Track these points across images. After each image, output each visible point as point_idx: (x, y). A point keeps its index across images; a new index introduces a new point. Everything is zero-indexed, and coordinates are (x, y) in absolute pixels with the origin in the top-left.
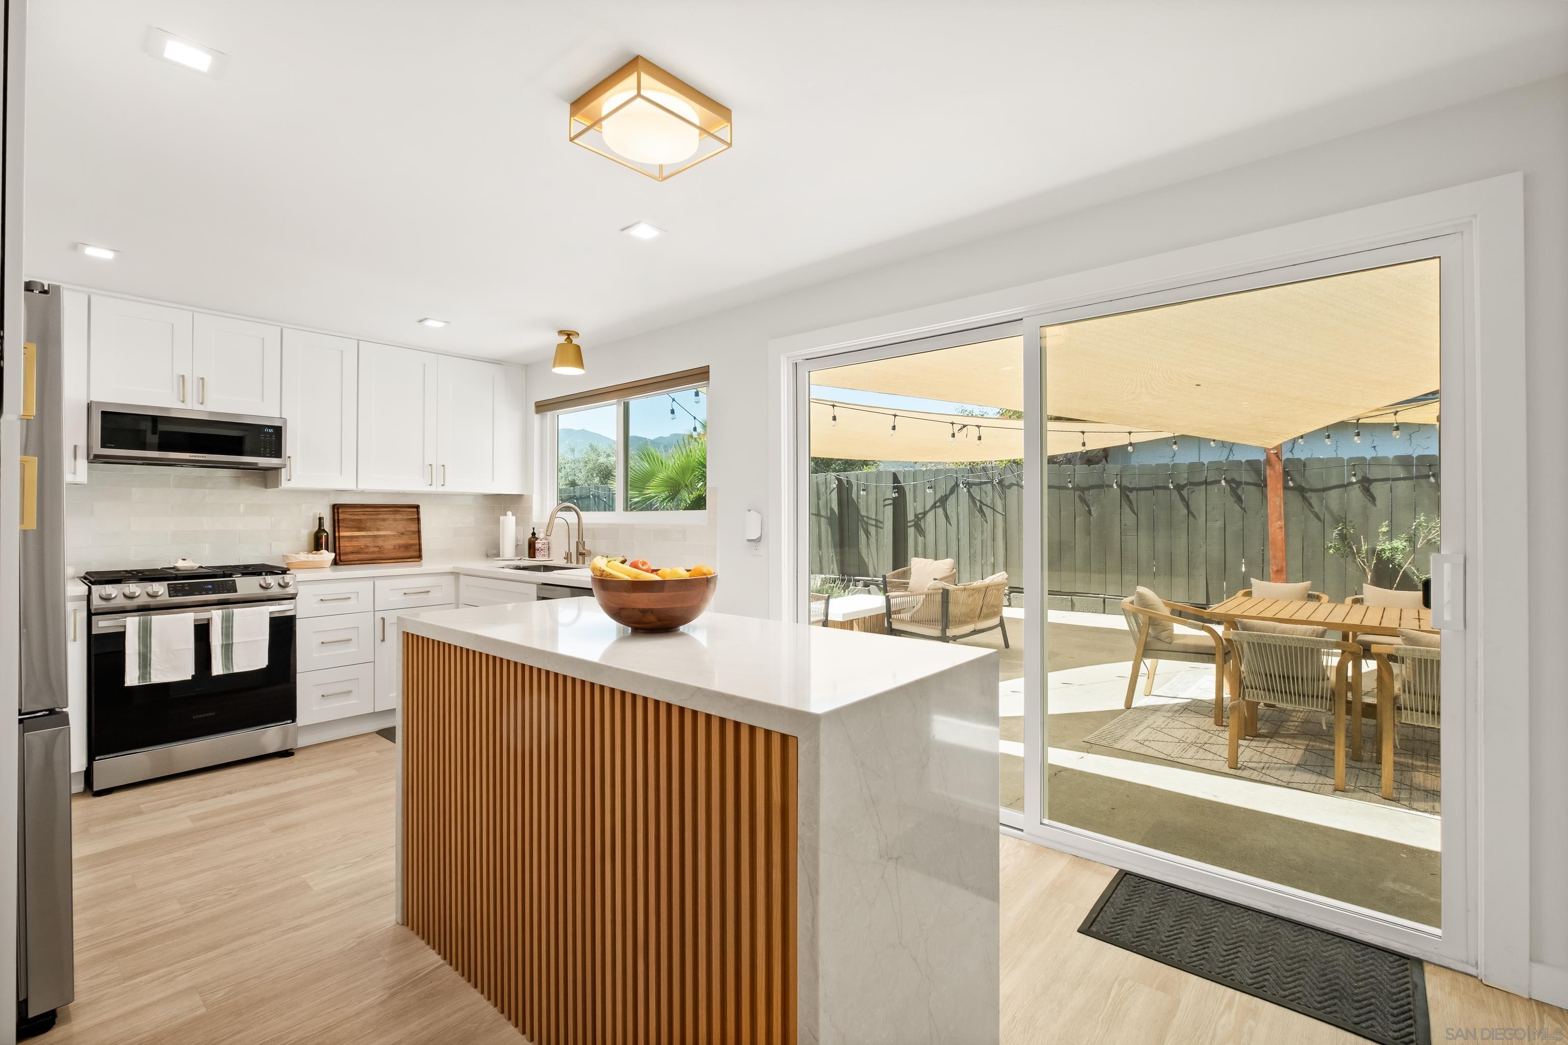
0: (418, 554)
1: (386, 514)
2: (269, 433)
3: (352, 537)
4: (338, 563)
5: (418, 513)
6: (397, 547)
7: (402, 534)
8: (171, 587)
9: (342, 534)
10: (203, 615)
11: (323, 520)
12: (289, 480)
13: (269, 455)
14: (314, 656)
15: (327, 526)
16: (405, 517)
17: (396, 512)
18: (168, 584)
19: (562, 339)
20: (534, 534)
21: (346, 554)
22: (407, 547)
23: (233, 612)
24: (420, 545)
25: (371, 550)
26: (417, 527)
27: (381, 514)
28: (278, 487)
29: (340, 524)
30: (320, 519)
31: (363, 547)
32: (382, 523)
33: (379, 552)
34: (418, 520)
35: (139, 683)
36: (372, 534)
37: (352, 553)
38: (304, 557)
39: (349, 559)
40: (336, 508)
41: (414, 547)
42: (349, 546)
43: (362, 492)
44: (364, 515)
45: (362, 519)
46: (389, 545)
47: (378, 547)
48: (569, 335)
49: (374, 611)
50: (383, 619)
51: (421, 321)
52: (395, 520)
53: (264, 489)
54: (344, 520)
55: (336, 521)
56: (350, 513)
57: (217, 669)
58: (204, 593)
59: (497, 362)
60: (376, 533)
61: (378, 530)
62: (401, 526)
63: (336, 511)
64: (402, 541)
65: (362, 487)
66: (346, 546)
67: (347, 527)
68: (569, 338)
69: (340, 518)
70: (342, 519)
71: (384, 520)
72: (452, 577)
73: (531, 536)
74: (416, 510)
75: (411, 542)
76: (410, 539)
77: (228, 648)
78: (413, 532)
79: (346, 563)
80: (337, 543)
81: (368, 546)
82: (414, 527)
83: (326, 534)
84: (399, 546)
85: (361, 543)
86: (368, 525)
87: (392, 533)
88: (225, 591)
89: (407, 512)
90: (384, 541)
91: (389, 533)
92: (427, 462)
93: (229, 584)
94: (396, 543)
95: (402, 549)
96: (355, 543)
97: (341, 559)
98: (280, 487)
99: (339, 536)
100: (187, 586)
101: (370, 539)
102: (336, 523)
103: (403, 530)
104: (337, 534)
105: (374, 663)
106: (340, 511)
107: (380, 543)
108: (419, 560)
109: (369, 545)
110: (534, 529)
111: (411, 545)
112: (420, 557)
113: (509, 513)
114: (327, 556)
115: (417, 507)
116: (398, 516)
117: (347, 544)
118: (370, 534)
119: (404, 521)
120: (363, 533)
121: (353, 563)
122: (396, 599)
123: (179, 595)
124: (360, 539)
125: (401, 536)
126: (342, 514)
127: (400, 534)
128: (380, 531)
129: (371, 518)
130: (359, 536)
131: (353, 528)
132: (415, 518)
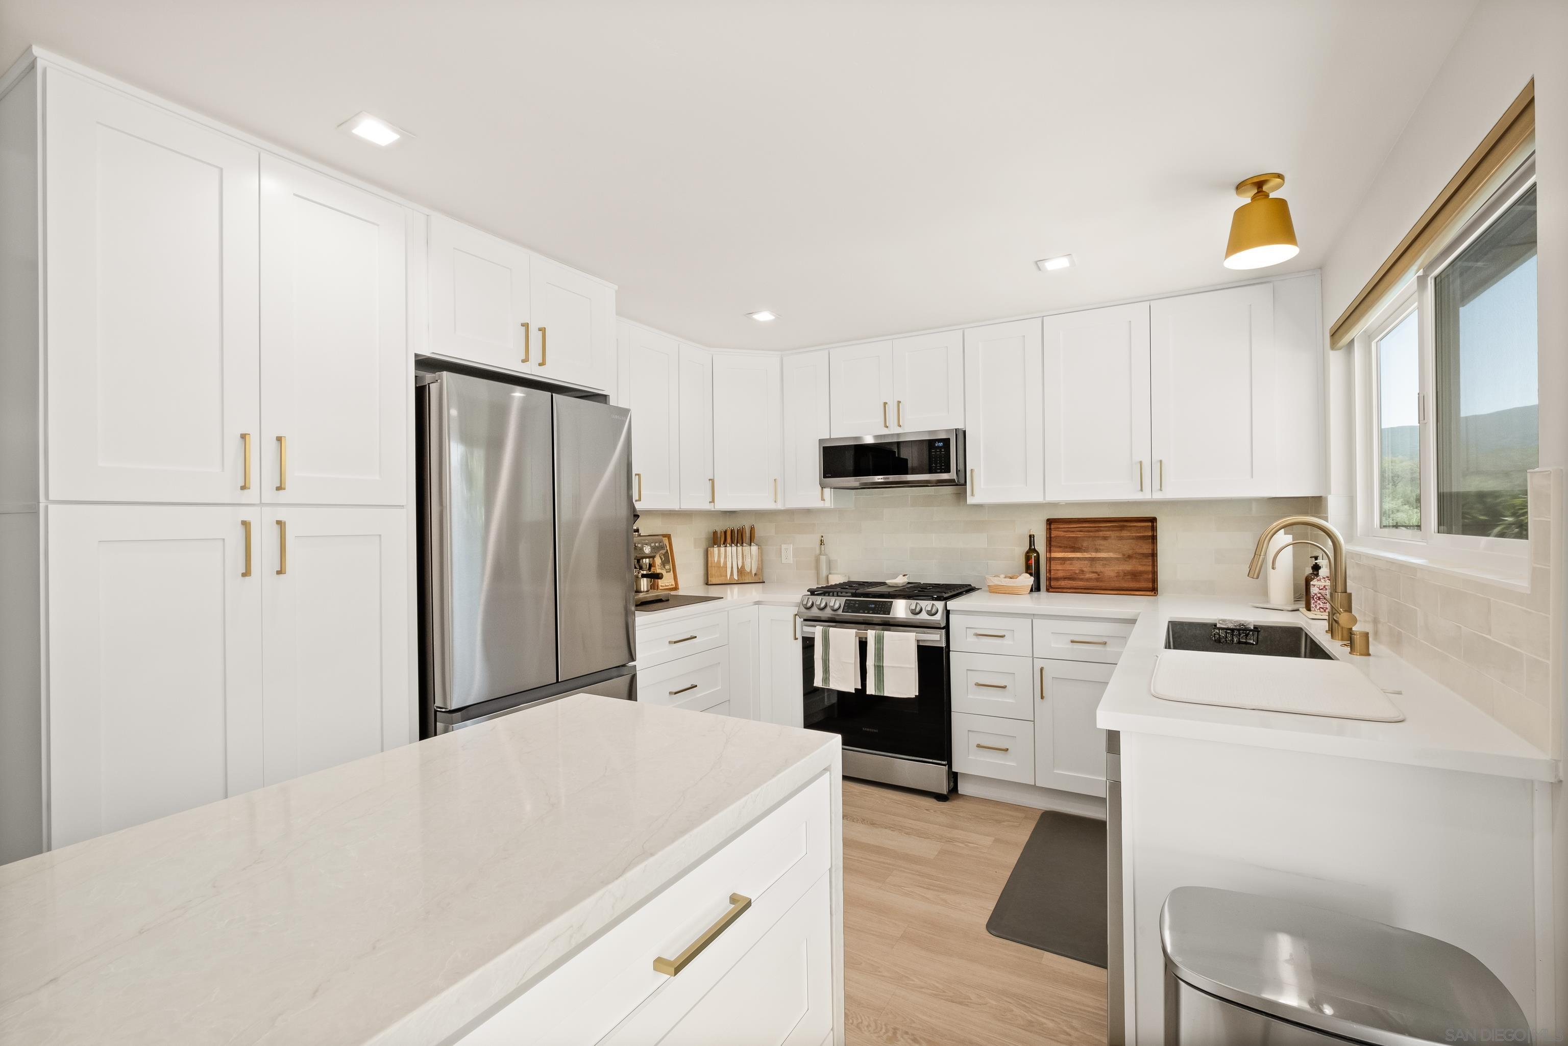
0: (1150, 585)
1: (1109, 531)
2: (938, 447)
3: (1064, 559)
4: (1048, 589)
5: (1154, 529)
6: (1122, 574)
7: (1130, 557)
8: (847, 603)
9: (1054, 555)
10: (864, 633)
11: (1034, 538)
12: (973, 496)
13: (939, 471)
14: (969, 697)
15: (1041, 546)
16: (1134, 535)
17: (1122, 528)
18: (846, 600)
20: (1316, 568)
21: (1057, 579)
22: (1135, 575)
23: (883, 633)
24: (1154, 573)
25: (1088, 576)
26: (1151, 547)
27: (1101, 531)
29: (1056, 544)
30: (1031, 537)
31: (1077, 572)
32: (1102, 542)
33: (1097, 580)
34: (1154, 538)
35: (822, 685)
36: (1090, 556)
37: (1065, 578)
39: (1060, 585)
40: (1050, 523)
41: (1146, 576)
42: (1061, 570)
44: (1081, 531)
46: (1110, 571)
47: (1096, 573)
48: (1259, 184)
50: (1042, 671)
52: (1119, 538)
54: (1057, 537)
55: (1050, 539)
56: (1063, 530)
57: (872, 689)
58: (868, 612)
60: (1094, 555)
61: (1097, 551)
62: (1127, 547)
63: (1050, 526)
64: (1128, 567)
66: (1058, 570)
67: (1060, 547)
68: (1259, 192)
69: (1052, 536)
70: (1055, 537)
71: (1105, 538)
73: (1311, 571)
74: (1150, 524)
75: (1141, 568)
76: (1141, 565)
77: (880, 670)
78: (1145, 556)
79: (1059, 590)
80: (1048, 566)
81: (1083, 571)
82: (1146, 548)
83: (1035, 555)
84: (1125, 573)
85: (1076, 567)
86: (1085, 544)
87: (1116, 556)
88: (882, 613)
89: (1138, 528)
90: (1104, 565)
91: (1111, 555)
92: (1136, 459)
93: (886, 605)
94: (1121, 569)
95: (1129, 577)
96: (1069, 567)
97: (1052, 584)
98: (967, 503)
99: (1051, 557)
100: (858, 604)
101: (1086, 562)
102: (1049, 541)
103: (1130, 552)
104: (1048, 556)
106: (1056, 526)
107: (1099, 568)
108: (1153, 593)
109: (1086, 570)
111: (1143, 573)
112: (1153, 589)
115: (1153, 520)
116: (1125, 533)
117: (1059, 567)
118: (1086, 555)
119: (1132, 539)
120: (1078, 555)
121: (1065, 590)
122: (1061, 646)
123: (850, 611)
124: (1074, 562)
125: (1128, 560)
126: (1055, 531)
127: (1126, 556)
128: (1100, 552)
129: (1088, 536)
130: (1073, 558)
131: (1067, 547)
132: (1150, 536)
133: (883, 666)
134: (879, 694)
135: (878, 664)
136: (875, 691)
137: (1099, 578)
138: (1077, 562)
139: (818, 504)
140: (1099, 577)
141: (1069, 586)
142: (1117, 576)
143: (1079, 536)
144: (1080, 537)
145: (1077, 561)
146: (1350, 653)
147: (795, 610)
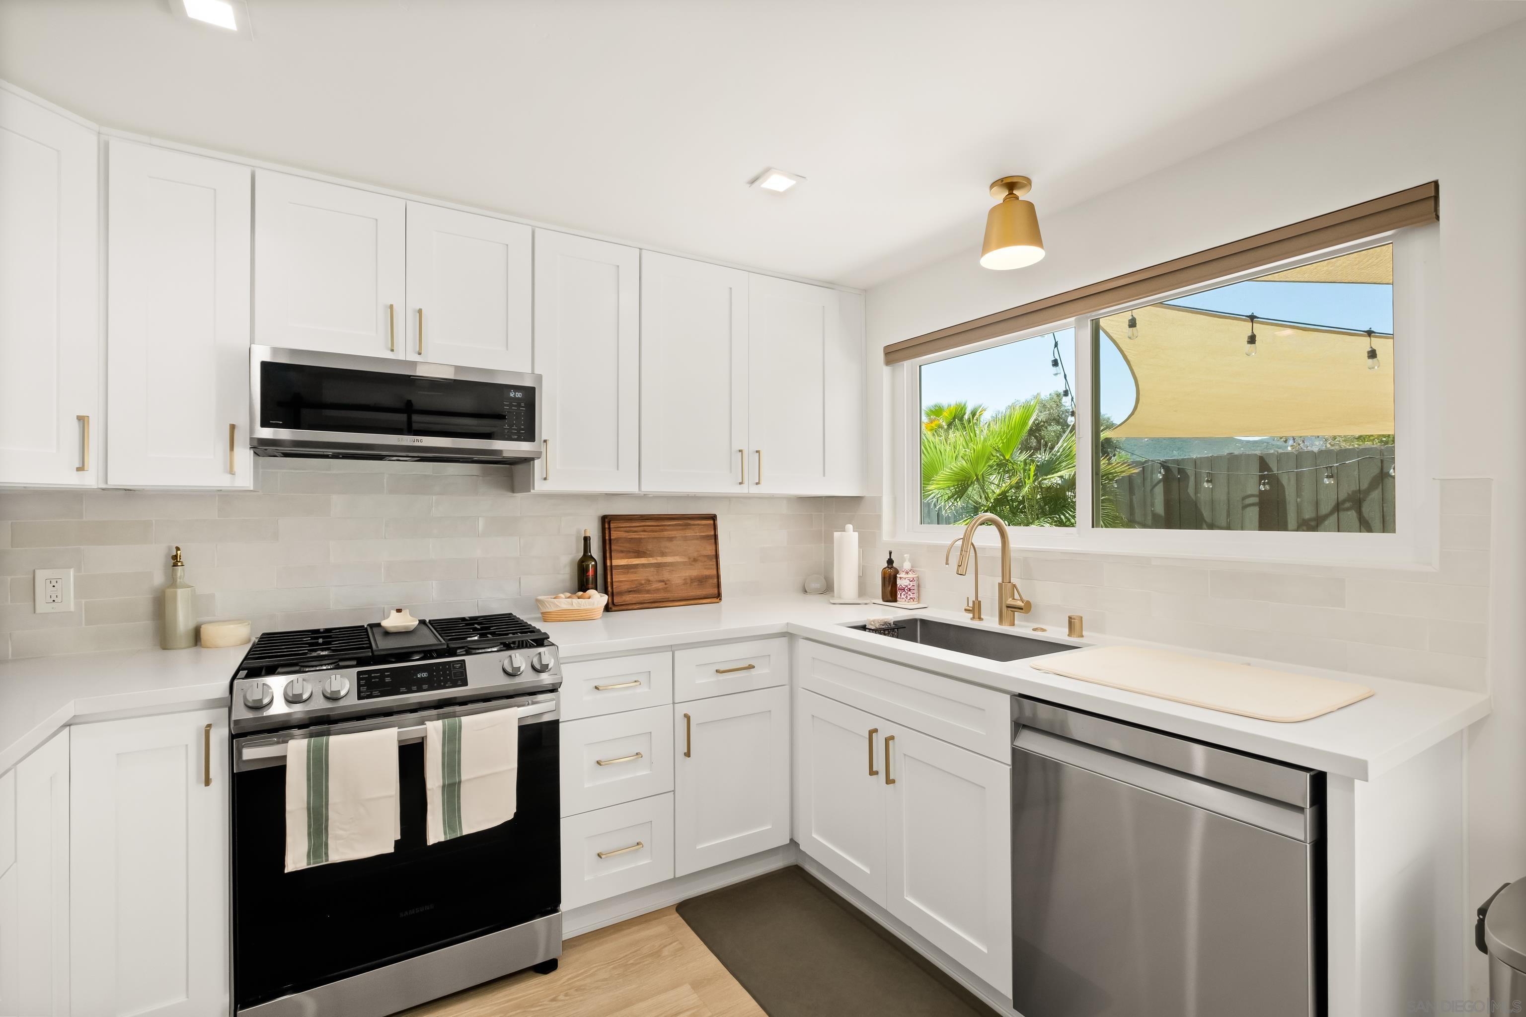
0: (716, 590)
1: (674, 529)
2: (515, 399)
3: (628, 568)
4: (611, 608)
5: (715, 526)
6: (689, 581)
7: (695, 560)
8: (363, 679)
9: (616, 562)
10: (412, 732)
11: (590, 540)
12: (545, 479)
13: (516, 437)
14: (586, 786)
15: (595, 551)
16: (698, 534)
17: (687, 526)
18: (359, 673)
19: (1002, 194)
20: (890, 562)
21: (621, 593)
22: (701, 581)
23: (460, 722)
24: (718, 576)
25: (655, 586)
26: (714, 548)
27: (666, 530)
28: (530, 491)
29: (613, 547)
30: (586, 540)
31: (643, 582)
32: (668, 544)
33: (665, 590)
34: (715, 537)
35: (309, 864)
36: (655, 561)
37: (630, 592)
38: (566, 602)
39: (625, 601)
40: (606, 521)
41: (711, 581)
42: (625, 581)
43: (644, 497)
44: (644, 531)
45: (640, 539)
46: (677, 578)
47: (663, 581)
48: (1011, 185)
49: (674, 703)
50: (688, 717)
51: (753, 182)
52: (685, 539)
53: (511, 494)
54: (617, 539)
55: (608, 542)
56: (625, 529)
57: (436, 834)
58: (414, 688)
59: (829, 285)
60: (660, 560)
61: (663, 554)
62: (693, 548)
63: (607, 526)
64: (694, 572)
65: (647, 488)
66: (621, 581)
67: (622, 552)
68: (1011, 193)
69: (612, 538)
70: (615, 539)
71: (671, 539)
72: (784, 640)
73: (886, 565)
74: (712, 522)
75: (707, 572)
76: (705, 568)
77: (452, 790)
78: (709, 557)
79: (623, 607)
80: (609, 577)
81: (649, 581)
82: (709, 550)
83: (593, 563)
84: (691, 579)
85: (640, 576)
86: (650, 547)
87: (682, 560)
88: (449, 684)
89: (700, 527)
90: (671, 571)
91: (677, 558)
92: (736, 446)
93: (454, 668)
94: (687, 574)
95: (696, 584)
96: (632, 577)
97: (615, 601)
98: (532, 491)
99: (611, 566)
100: (388, 676)
101: (652, 569)
102: (606, 543)
103: (695, 555)
104: (608, 564)
105: (674, 794)
106: (612, 525)
107: (666, 575)
108: (718, 599)
109: (651, 578)
110: (890, 553)
111: (707, 578)
112: (719, 596)
113: (850, 527)
114: (597, 599)
115: (713, 518)
116: (689, 533)
117: (622, 578)
118: (652, 560)
119: (697, 539)
120: (643, 561)
121: (630, 607)
122: (706, 681)
123: (376, 693)
124: (638, 570)
125: (693, 563)
126: (615, 531)
127: (692, 559)
128: (666, 556)
129: (653, 536)
130: (638, 564)
131: (629, 552)
132: (712, 535)
133: (460, 782)
134: (453, 836)
135: (451, 781)
136: (445, 833)
137: (666, 588)
138: (642, 570)
139: (223, 481)
140: (667, 586)
141: (634, 601)
142: (684, 584)
143: (643, 536)
144: (644, 538)
145: (642, 568)
146: (1068, 635)
147: (202, 718)
